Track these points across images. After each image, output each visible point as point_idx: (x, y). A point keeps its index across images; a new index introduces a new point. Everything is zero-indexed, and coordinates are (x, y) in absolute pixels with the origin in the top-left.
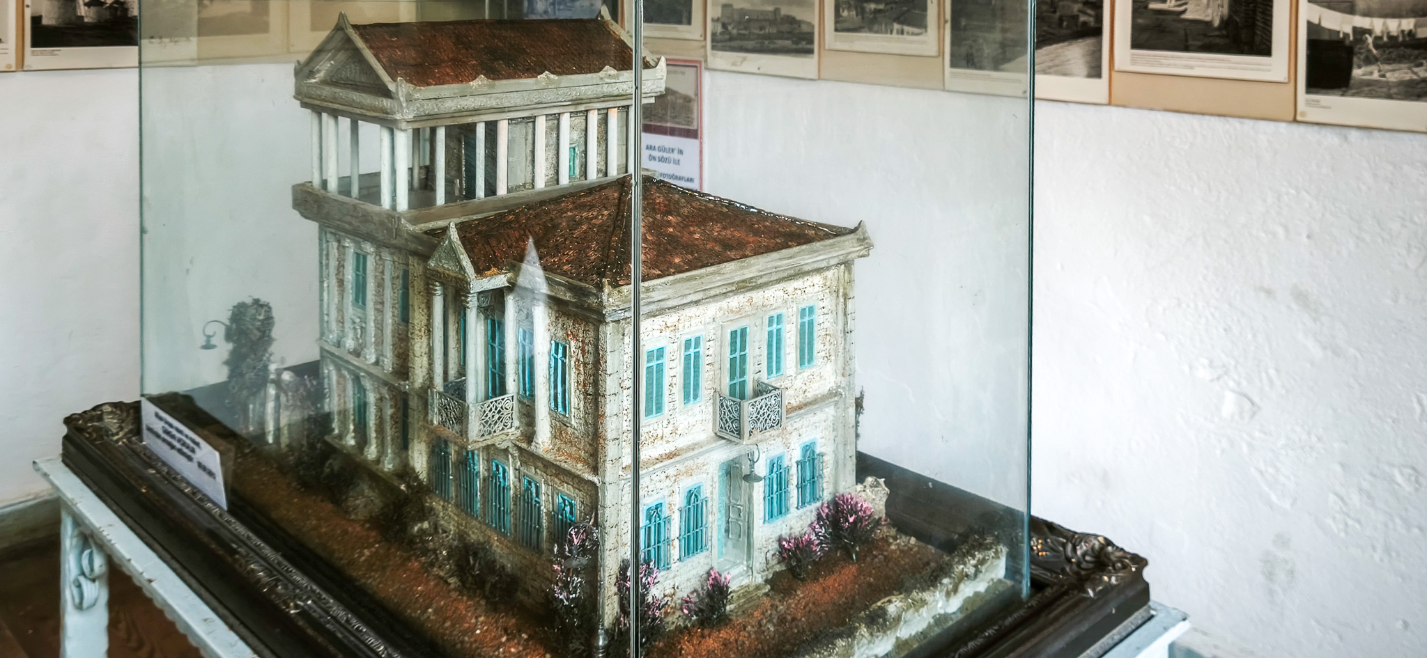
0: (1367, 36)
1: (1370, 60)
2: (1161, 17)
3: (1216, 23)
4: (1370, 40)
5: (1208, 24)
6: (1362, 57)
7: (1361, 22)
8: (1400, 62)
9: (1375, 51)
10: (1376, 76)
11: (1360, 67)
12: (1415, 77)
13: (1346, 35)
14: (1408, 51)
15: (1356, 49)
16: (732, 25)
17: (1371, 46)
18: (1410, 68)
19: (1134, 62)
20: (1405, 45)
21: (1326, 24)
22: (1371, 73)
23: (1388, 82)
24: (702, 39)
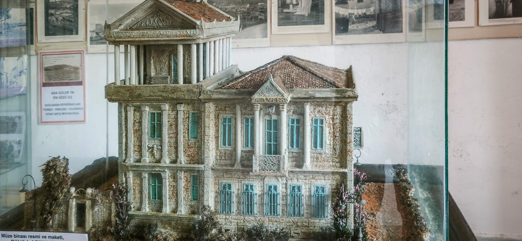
0: (353, 15)
1: (353, 23)
2: (288, 14)
3: (307, 15)
4: (354, 17)
5: (304, 16)
6: (351, 22)
7: (351, 11)
8: (362, 23)
9: (355, 20)
10: (355, 28)
11: (351, 25)
12: (366, 27)
13: (347, 16)
14: (364, 19)
15: (350, 20)
17: (354, 19)
18: (365, 24)
19: (279, 31)
20: (364, 17)
21: (341, 13)
22: (354, 27)
23: (359, 29)
24: (85, 40)
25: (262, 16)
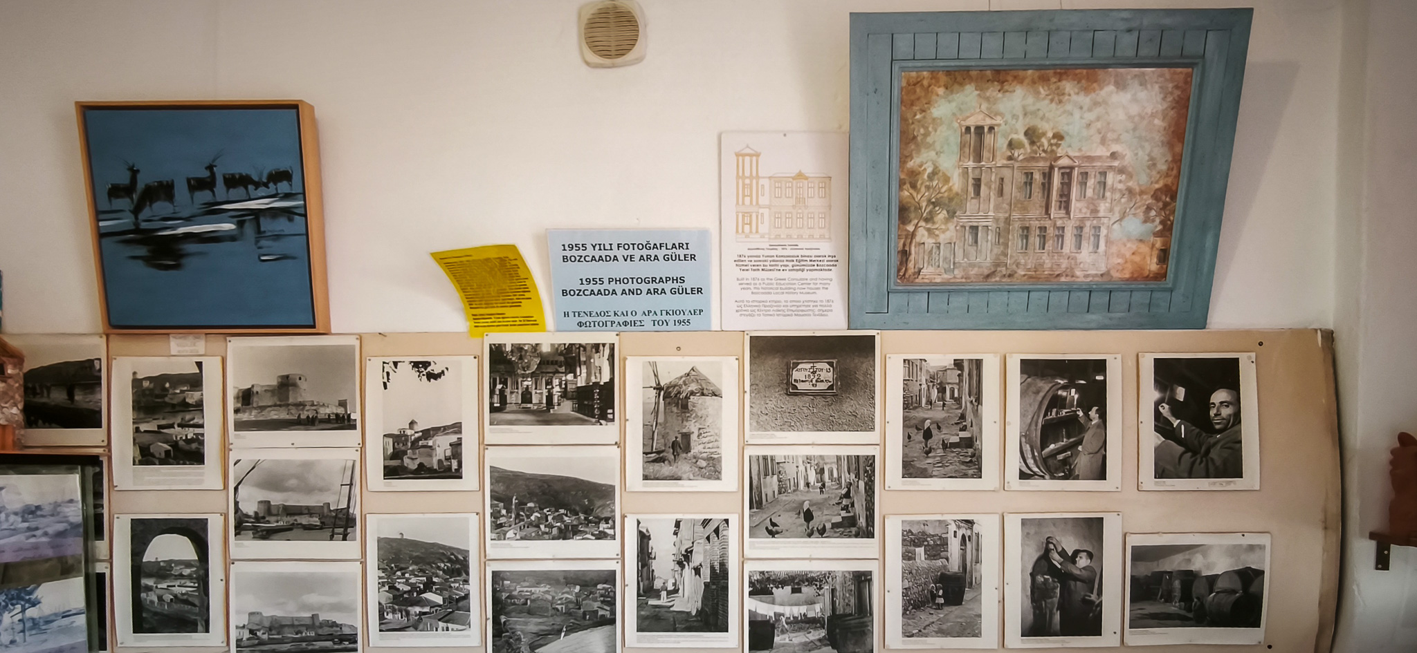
0: (782, 617)
1: (783, 632)
2: (657, 609)
3: (694, 613)
4: (784, 620)
5: (689, 613)
6: (780, 630)
8: (799, 632)
9: (786, 626)
10: (787, 641)
12: (808, 640)
13: (770, 617)
14: (803, 625)
15: (776, 626)
16: (262, 632)
17: (784, 623)
18: (804, 635)
19: (639, 641)
20: (802, 621)
21: (760, 611)
22: (785, 639)
23: (793, 644)
24: (225, 644)
25: (607, 610)
